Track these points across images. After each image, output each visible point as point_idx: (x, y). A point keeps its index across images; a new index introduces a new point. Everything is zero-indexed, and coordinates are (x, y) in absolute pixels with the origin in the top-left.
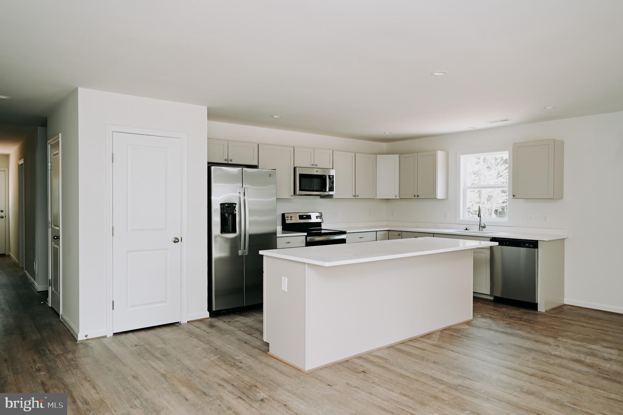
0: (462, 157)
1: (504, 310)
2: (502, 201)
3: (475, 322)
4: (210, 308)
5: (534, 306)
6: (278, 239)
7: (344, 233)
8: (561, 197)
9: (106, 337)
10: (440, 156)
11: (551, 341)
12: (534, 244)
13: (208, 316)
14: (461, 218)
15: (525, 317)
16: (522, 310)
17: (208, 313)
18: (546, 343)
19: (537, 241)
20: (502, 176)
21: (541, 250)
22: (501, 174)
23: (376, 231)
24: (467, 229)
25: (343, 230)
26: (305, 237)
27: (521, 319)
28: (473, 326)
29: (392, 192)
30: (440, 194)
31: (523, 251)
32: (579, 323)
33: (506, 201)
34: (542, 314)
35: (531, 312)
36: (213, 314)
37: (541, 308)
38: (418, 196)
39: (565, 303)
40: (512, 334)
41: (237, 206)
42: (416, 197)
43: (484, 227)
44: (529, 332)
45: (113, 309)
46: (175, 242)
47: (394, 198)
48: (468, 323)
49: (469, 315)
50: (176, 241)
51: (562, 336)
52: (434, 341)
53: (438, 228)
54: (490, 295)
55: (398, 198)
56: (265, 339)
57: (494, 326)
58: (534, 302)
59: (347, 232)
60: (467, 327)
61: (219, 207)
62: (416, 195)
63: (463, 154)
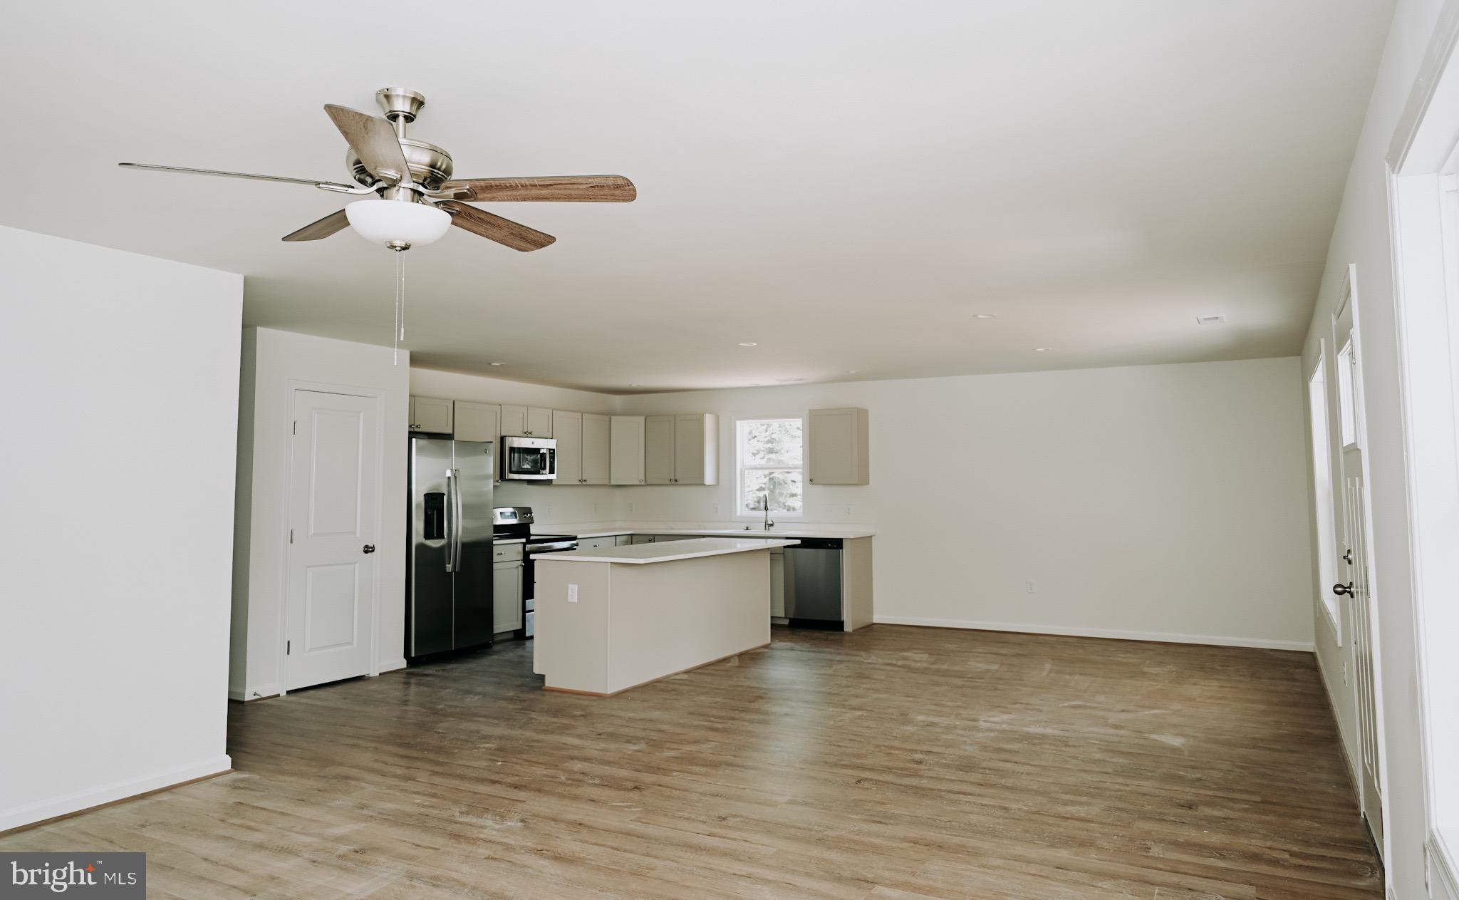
0: (739, 423)
1: (804, 633)
2: (758, 487)
3: (773, 646)
4: (407, 654)
5: (839, 625)
6: (494, 547)
7: (575, 538)
8: (867, 483)
9: (278, 695)
10: (709, 420)
11: (863, 653)
12: (837, 544)
13: (405, 666)
14: (738, 514)
15: (832, 637)
16: (826, 632)
17: (405, 661)
18: (856, 656)
19: (841, 540)
20: (755, 437)
21: (846, 554)
22: (755, 433)
23: (616, 536)
24: (747, 529)
25: (573, 534)
26: (522, 545)
27: (826, 640)
28: (772, 649)
29: (636, 476)
30: (709, 478)
31: (821, 553)
32: (892, 638)
33: (764, 486)
34: (848, 634)
35: (837, 633)
36: (411, 661)
37: (848, 628)
38: (676, 481)
39: (875, 621)
40: (819, 652)
41: (445, 498)
42: (673, 482)
43: (772, 525)
44: (838, 649)
45: (288, 653)
46: (366, 552)
47: (638, 483)
48: (766, 647)
49: (767, 639)
50: (368, 550)
51: (873, 649)
52: (735, 662)
53: (705, 529)
54: (785, 618)
55: (643, 483)
56: (537, 671)
57: (797, 647)
58: (838, 620)
59: (578, 537)
60: (766, 650)
61: (422, 499)
62: (673, 478)
63: (739, 420)
